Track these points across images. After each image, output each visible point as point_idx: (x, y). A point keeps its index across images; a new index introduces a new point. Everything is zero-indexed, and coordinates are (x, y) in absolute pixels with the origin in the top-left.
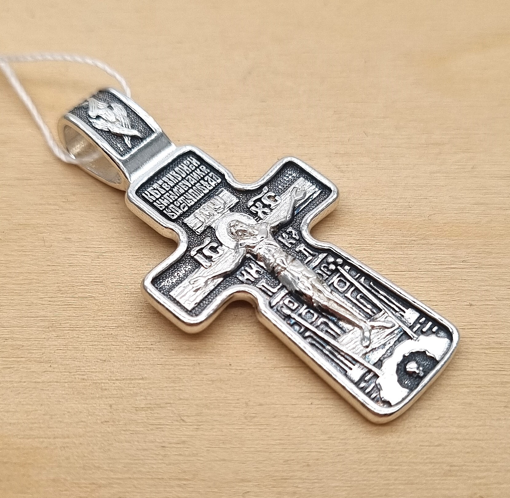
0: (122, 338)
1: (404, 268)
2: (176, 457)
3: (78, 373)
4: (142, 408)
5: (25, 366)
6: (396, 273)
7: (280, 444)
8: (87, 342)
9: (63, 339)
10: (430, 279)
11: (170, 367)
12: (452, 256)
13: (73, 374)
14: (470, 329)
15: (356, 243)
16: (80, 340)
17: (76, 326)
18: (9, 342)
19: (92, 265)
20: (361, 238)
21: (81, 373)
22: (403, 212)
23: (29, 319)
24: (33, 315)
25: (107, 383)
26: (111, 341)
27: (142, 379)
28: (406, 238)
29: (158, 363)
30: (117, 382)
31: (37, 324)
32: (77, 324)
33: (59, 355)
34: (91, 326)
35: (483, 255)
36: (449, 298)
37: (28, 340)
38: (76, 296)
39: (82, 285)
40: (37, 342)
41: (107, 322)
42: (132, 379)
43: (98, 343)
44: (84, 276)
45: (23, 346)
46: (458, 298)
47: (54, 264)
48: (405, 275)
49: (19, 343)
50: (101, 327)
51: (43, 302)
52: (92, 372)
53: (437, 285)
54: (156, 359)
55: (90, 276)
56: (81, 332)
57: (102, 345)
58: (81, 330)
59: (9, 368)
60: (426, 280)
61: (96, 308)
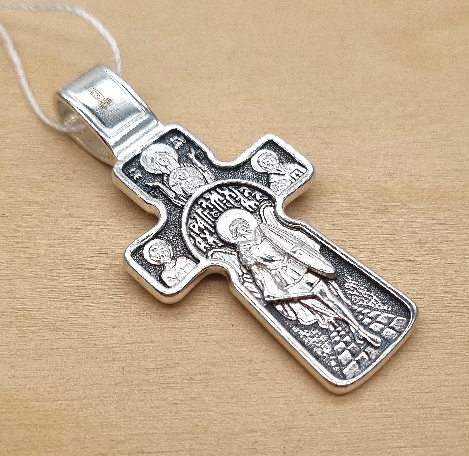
0: (129, 305)
1: (388, 231)
2: (188, 413)
3: (90, 339)
4: (153, 369)
5: (40, 334)
6: (381, 236)
7: (283, 396)
8: (96, 309)
9: (73, 307)
10: (412, 241)
11: (177, 330)
12: (432, 218)
13: (86, 339)
14: (452, 285)
15: (343, 210)
16: (90, 308)
17: (85, 295)
18: (23, 313)
19: (97, 238)
20: (347, 205)
21: (93, 339)
22: (385, 179)
23: (40, 290)
24: (44, 287)
25: (118, 347)
26: (119, 308)
27: (151, 342)
28: (388, 204)
29: (165, 327)
30: (128, 346)
31: (48, 295)
32: (86, 293)
33: (71, 322)
34: (100, 295)
35: (460, 217)
36: (431, 258)
37: (41, 309)
38: (83, 267)
39: (89, 257)
40: (49, 312)
41: (114, 290)
42: (142, 343)
43: (107, 310)
44: (90, 248)
45: (36, 316)
46: (440, 258)
47: (60, 238)
48: (390, 238)
49: (32, 313)
50: (109, 295)
51: (53, 274)
52: (103, 337)
53: (419, 246)
54: (163, 323)
55: (95, 248)
56: (91, 300)
57: (111, 312)
58: (91, 299)
59: (24, 337)
60: (409, 241)
61: (103, 278)
